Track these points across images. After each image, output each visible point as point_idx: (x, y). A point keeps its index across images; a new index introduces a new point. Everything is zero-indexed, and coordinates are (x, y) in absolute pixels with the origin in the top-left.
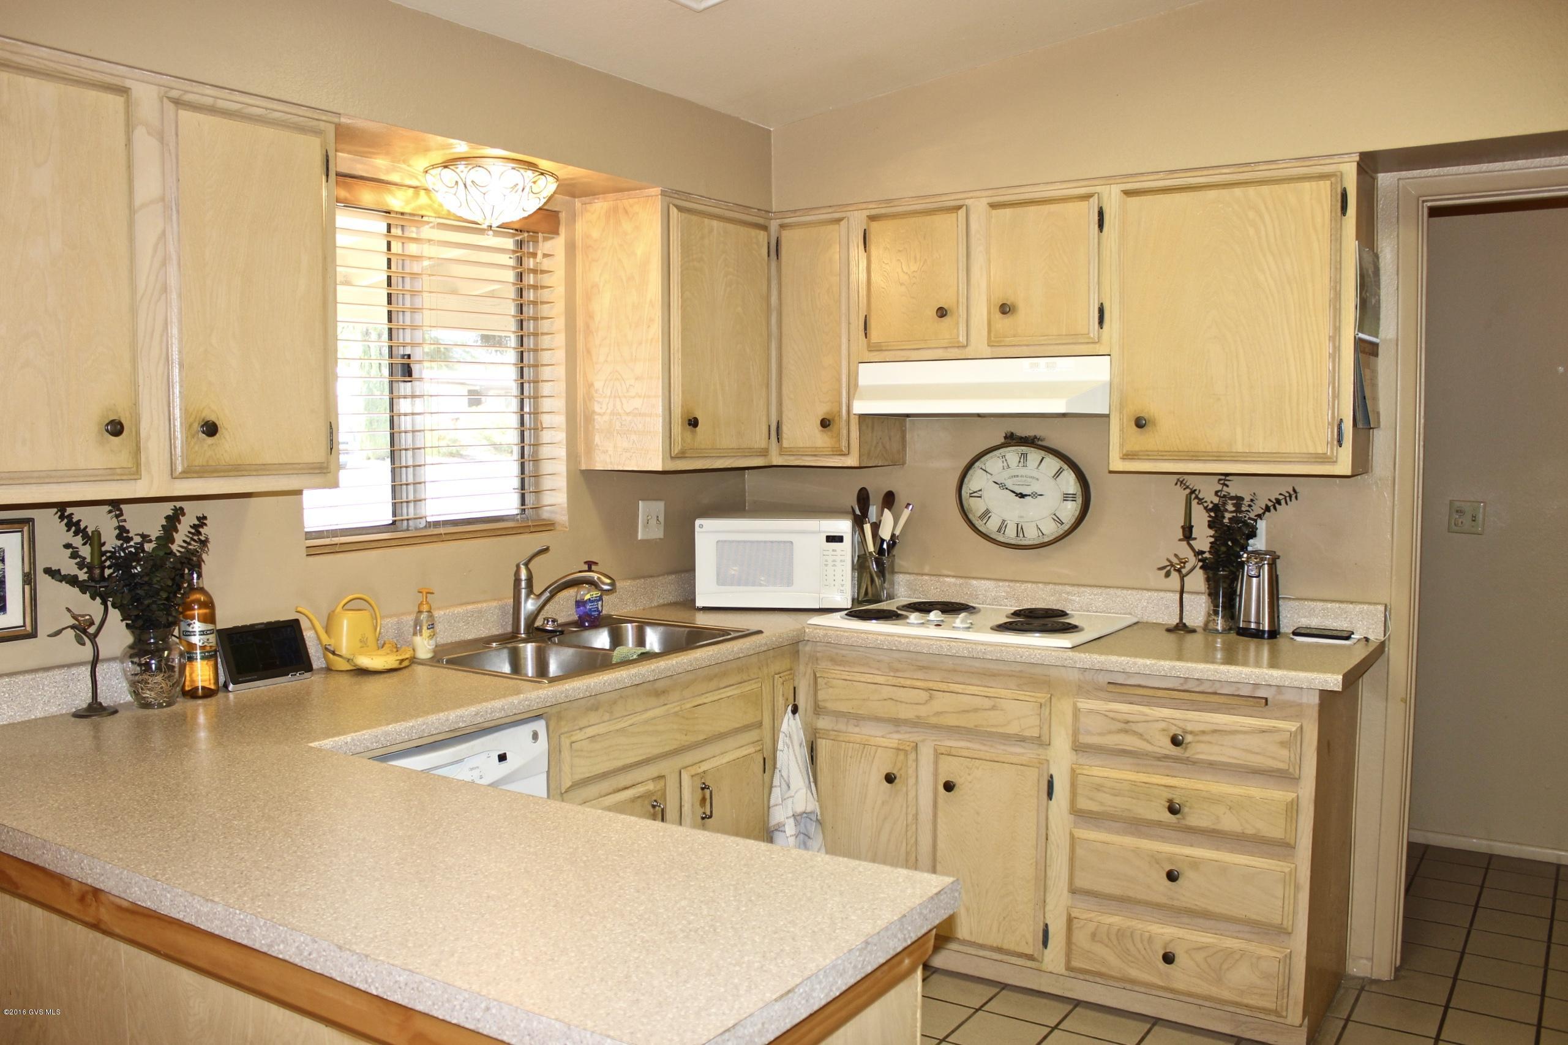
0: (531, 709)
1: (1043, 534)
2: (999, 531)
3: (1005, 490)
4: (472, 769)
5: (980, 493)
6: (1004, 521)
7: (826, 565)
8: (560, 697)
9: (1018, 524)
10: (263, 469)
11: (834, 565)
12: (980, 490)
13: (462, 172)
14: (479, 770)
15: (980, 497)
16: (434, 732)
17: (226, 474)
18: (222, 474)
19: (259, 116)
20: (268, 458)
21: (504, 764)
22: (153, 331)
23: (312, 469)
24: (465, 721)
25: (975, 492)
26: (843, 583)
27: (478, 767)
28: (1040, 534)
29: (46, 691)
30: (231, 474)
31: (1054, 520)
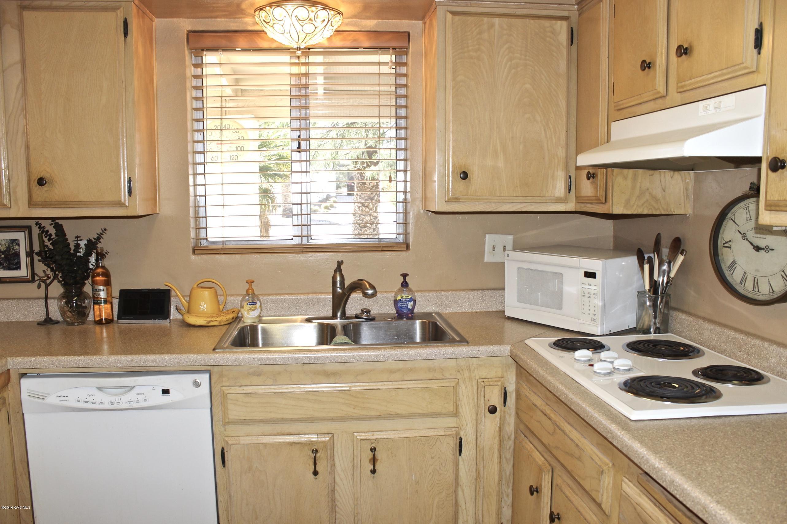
0: (181, 364)
1: (773, 291)
2: (741, 283)
3: (746, 241)
4: (138, 394)
5: (730, 243)
6: (745, 273)
7: (584, 296)
8: (208, 361)
9: (755, 278)
10: (81, 204)
11: (589, 297)
12: (730, 241)
13: (290, 10)
14: (144, 396)
15: (730, 247)
16: (97, 366)
17: (59, 206)
18: (57, 206)
19: (80, 6)
20: (82, 198)
21: (166, 396)
22: (18, 131)
23: (113, 204)
24: (122, 364)
25: (727, 243)
26: (595, 313)
27: (144, 394)
28: (771, 291)
29: (34, 309)
30: (62, 206)
31: (783, 277)
